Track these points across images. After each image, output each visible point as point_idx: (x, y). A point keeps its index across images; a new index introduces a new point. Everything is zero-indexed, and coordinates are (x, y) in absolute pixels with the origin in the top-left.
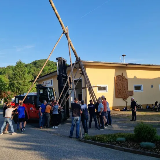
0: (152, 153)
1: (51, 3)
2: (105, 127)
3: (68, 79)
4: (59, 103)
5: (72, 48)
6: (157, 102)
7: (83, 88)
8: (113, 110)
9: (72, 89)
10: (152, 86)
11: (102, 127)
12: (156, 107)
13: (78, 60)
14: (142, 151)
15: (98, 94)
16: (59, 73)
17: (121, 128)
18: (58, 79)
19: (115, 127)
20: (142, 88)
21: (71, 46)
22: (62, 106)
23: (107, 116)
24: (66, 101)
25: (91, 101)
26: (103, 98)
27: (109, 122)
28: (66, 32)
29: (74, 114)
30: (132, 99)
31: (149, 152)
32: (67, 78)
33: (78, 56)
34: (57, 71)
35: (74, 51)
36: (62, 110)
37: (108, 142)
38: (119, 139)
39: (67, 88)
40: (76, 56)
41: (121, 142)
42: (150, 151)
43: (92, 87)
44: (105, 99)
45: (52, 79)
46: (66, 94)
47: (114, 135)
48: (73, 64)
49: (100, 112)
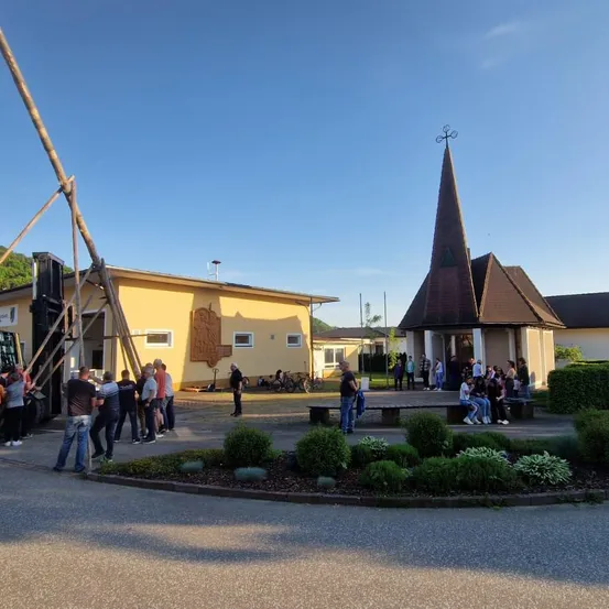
0: (256, 491)
1: (29, 108)
2: (158, 436)
3: (65, 312)
4: (32, 376)
5: (82, 234)
6: (279, 372)
7: (107, 338)
8: (182, 390)
9: (74, 340)
10: (273, 337)
11: (151, 437)
12: (277, 382)
13: (98, 267)
14: (238, 488)
15: (147, 353)
16: (39, 295)
17: (197, 434)
18: (33, 309)
19: (183, 434)
20: (252, 341)
21: (80, 227)
22: (38, 384)
23: (164, 407)
24: (53, 370)
25: (125, 373)
26: (159, 365)
27: (169, 423)
28: (68, 189)
29: (73, 409)
30: (232, 367)
31: (251, 491)
32: (60, 308)
33: (100, 254)
34: (31, 286)
35: (87, 242)
36: (39, 396)
37: (160, 475)
38: (188, 465)
39: (58, 336)
40: (93, 255)
41: (194, 471)
42: (255, 488)
43: (130, 337)
44: (164, 367)
45: (16, 306)
46: (54, 353)
47: (179, 456)
48: (83, 273)
49: (146, 401)
